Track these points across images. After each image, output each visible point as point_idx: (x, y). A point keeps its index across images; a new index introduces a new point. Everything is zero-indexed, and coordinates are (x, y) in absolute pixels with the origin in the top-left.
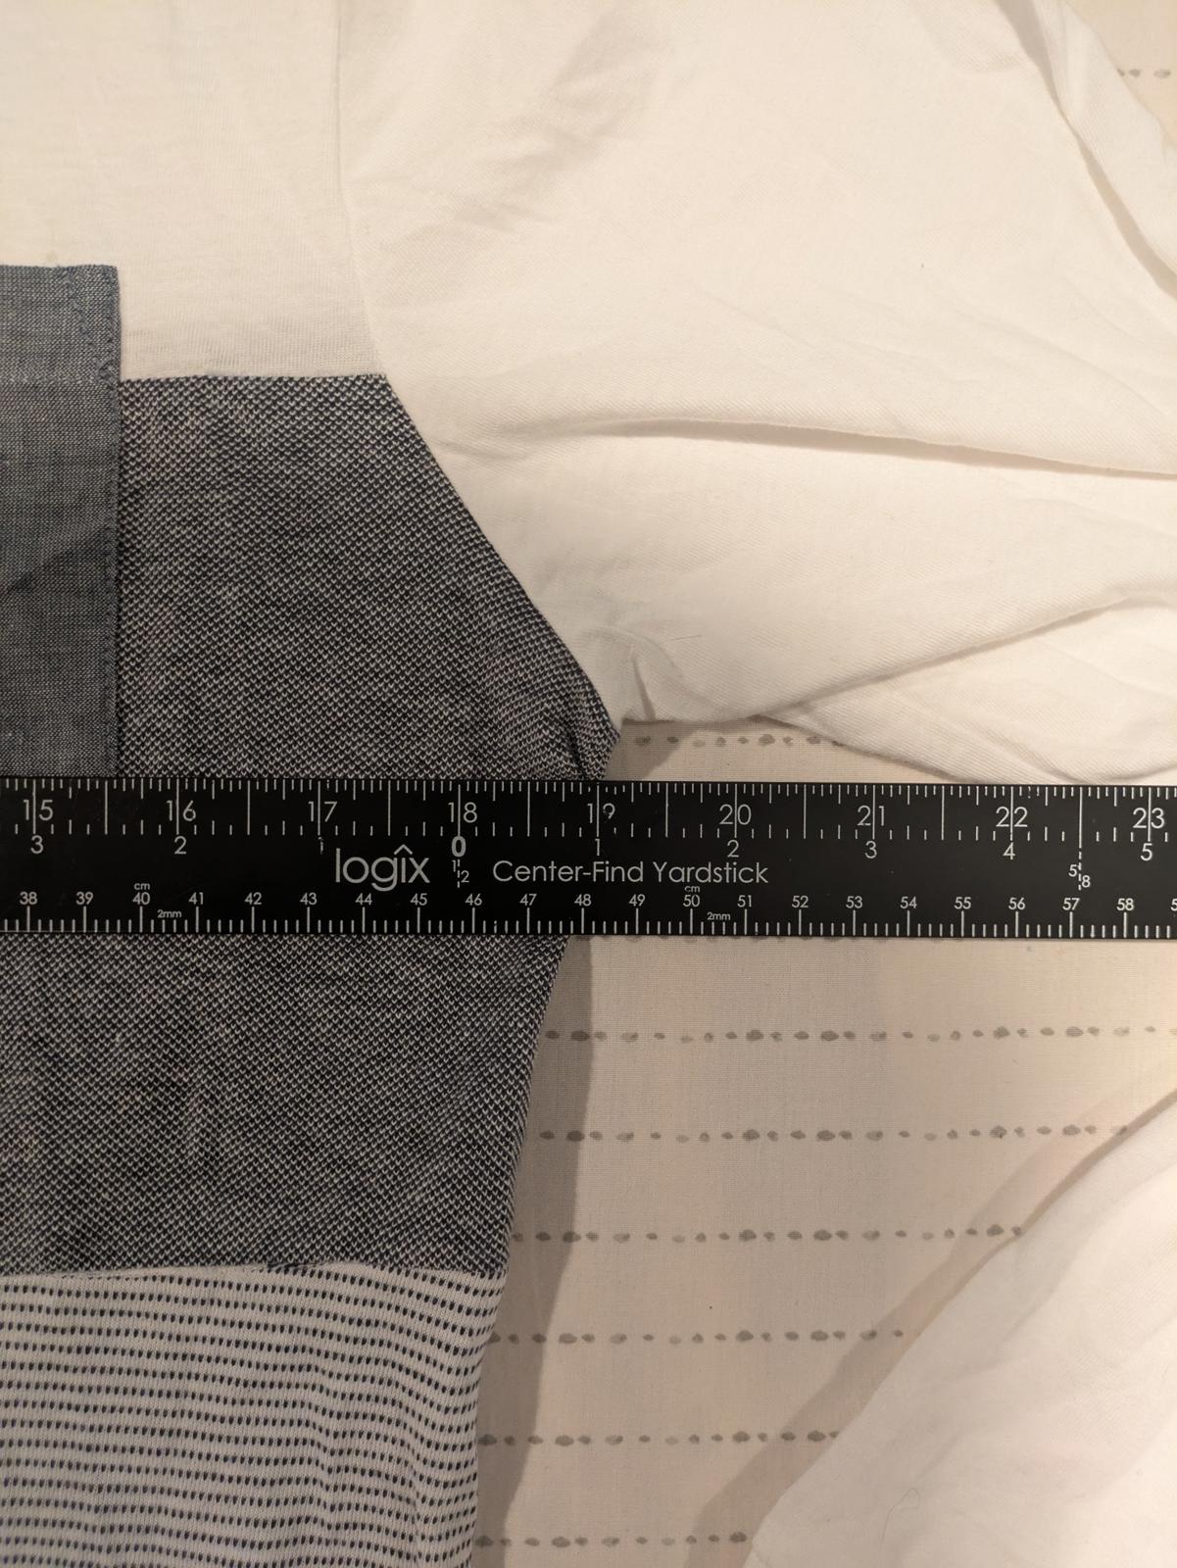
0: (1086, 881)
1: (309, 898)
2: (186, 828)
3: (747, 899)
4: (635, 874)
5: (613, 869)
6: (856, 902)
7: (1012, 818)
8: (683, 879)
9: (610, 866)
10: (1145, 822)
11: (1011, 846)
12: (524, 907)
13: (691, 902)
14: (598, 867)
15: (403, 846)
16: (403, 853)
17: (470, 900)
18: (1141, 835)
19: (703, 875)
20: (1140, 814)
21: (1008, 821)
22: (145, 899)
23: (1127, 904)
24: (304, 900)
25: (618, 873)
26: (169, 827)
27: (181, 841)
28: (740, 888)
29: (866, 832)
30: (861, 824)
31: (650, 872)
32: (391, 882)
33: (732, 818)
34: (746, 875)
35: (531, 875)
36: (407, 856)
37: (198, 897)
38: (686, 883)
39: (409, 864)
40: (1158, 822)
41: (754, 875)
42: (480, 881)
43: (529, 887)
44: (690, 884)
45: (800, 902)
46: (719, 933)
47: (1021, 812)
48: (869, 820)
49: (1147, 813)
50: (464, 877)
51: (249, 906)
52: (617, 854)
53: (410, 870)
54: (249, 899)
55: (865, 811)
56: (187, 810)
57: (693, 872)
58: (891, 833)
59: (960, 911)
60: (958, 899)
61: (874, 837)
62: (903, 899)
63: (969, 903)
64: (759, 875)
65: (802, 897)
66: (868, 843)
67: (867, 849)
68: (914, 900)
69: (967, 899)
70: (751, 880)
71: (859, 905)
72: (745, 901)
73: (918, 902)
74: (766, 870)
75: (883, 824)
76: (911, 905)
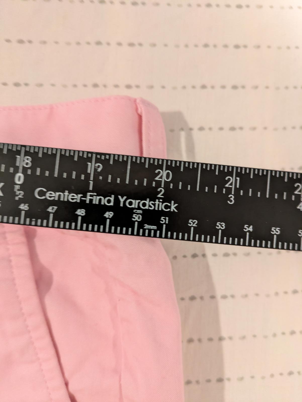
3: (165, 219)
4: (109, 201)
5: (98, 197)
6: (221, 225)
9: (96, 196)
12: (49, 213)
13: (137, 218)
14: (91, 196)
17: (22, 207)
19: (144, 205)
28: (162, 213)
29: (229, 190)
30: (227, 186)
31: (117, 201)
33: (161, 177)
34: (166, 207)
35: (55, 197)
38: (135, 208)
41: (170, 207)
43: (53, 203)
44: (137, 209)
45: (193, 223)
46: (149, 235)
48: (231, 184)
50: (20, 194)
52: (101, 190)
55: (229, 180)
57: (139, 203)
58: (242, 191)
59: (273, 235)
60: (273, 229)
61: (233, 193)
62: (246, 226)
63: (278, 231)
64: (173, 208)
65: (194, 221)
66: (230, 196)
67: (229, 199)
68: (251, 227)
69: (278, 229)
70: (169, 210)
71: (223, 227)
72: (164, 220)
73: (253, 228)
74: (176, 205)
75: (238, 187)
76: (249, 229)
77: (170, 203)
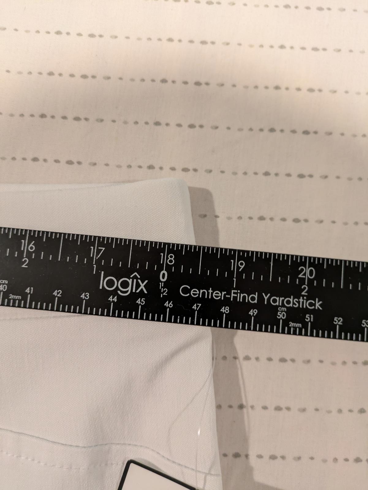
1: (85, 296)
2: (29, 254)
4: (253, 299)
5: (242, 295)
6: (367, 323)
8: (277, 304)
9: (240, 293)
12: (194, 311)
13: (281, 316)
14: (234, 293)
15: (136, 273)
16: (135, 277)
17: (166, 304)
19: (289, 302)
22: (4, 289)
24: (83, 296)
25: (244, 297)
26: (21, 253)
27: (25, 261)
28: (307, 311)
31: (261, 298)
32: (126, 292)
33: (305, 274)
34: (311, 304)
35: (199, 294)
36: (137, 278)
37: (30, 290)
38: (279, 306)
39: (137, 282)
41: (315, 305)
42: (173, 295)
43: (197, 300)
44: (281, 307)
45: (338, 321)
46: (295, 333)
50: (165, 292)
51: (55, 297)
52: (243, 287)
53: (138, 286)
54: (55, 293)
56: (31, 245)
57: (283, 300)
64: (318, 305)
65: (339, 319)
70: (313, 307)
72: (309, 318)
74: (321, 302)
77: (315, 301)
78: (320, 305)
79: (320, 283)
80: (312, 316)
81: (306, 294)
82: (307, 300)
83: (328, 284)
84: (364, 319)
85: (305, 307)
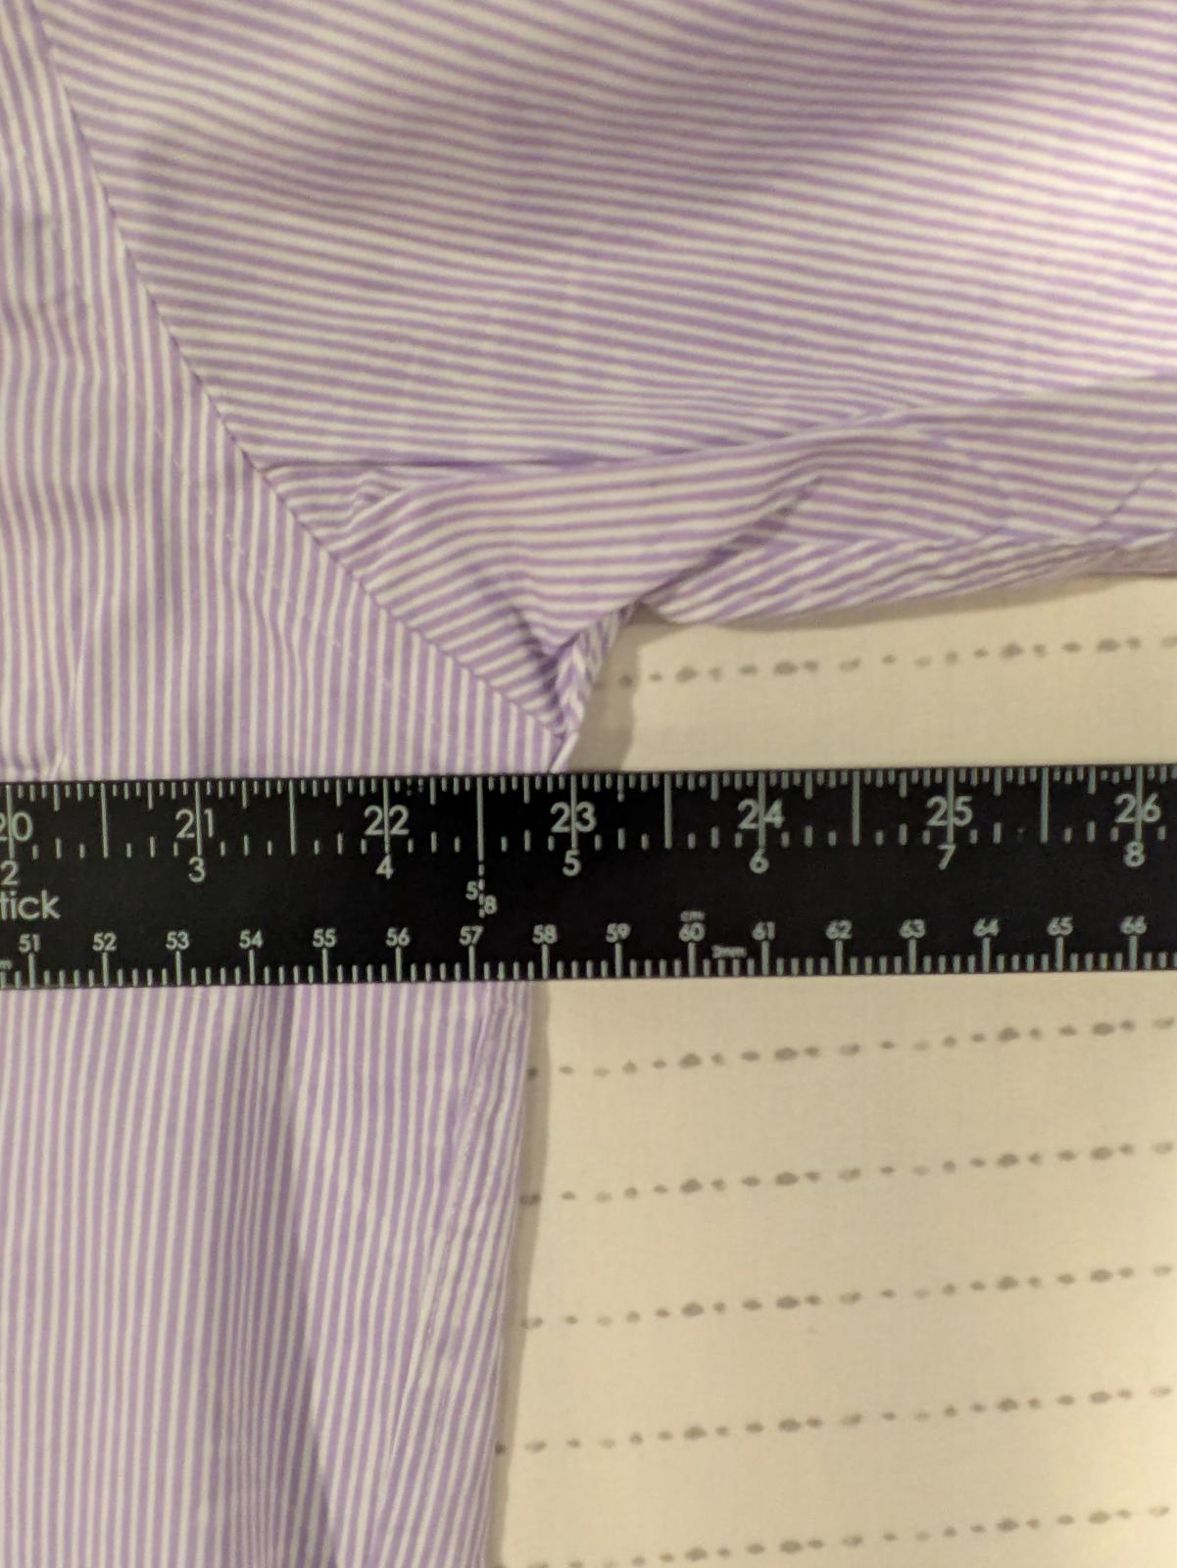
0: (490, 905)
3: (31, 939)
6: (179, 940)
7: (387, 823)
10: (568, 823)
11: (387, 860)
18: (563, 840)
20: (560, 812)
21: (381, 826)
23: (546, 935)
28: (23, 926)
29: (188, 847)
30: (181, 835)
33: (5, 832)
34: (29, 908)
40: (585, 822)
41: (39, 908)
45: (104, 943)
47: (398, 815)
48: (193, 829)
49: (569, 809)
55: (185, 818)
58: (223, 845)
59: (321, 949)
60: (318, 933)
61: (199, 852)
62: (244, 934)
63: (333, 938)
64: (48, 908)
65: (108, 935)
66: (192, 861)
67: (192, 869)
68: (258, 935)
69: (330, 933)
70: (36, 916)
71: (184, 944)
72: (28, 943)
73: (264, 937)
74: (55, 900)
75: (211, 834)
76: (254, 942)
77: (39, 897)
78: (55, 907)
79: (47, 850)
80: (36, 937)
81: (15, 883)
82: (19, 897)
83: (70, 849)
84: (172, 929)
85: (14, 916)
